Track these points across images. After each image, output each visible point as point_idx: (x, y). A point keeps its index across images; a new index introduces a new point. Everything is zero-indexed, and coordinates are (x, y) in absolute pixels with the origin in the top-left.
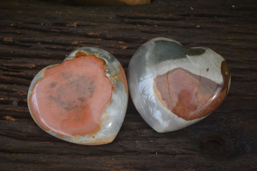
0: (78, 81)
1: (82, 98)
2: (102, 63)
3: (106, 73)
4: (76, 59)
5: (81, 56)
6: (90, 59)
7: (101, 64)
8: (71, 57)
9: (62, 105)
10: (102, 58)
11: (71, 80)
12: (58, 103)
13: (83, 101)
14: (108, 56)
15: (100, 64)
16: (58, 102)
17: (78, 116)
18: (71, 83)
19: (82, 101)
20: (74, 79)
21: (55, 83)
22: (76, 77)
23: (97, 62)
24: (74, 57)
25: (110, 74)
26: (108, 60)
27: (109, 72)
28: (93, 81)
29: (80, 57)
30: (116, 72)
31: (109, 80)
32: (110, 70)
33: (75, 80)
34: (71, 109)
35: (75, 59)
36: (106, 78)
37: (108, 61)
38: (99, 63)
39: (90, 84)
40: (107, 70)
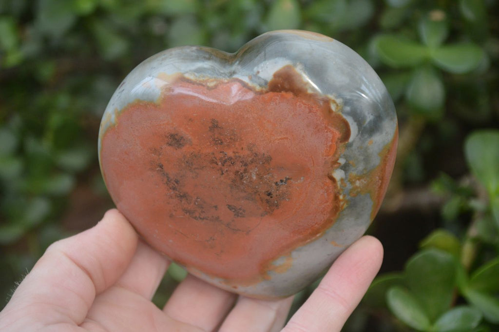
0: (246, 165)
1: (240, 209)
2: (338, 134)
3: (337, 168)
4: (271, 94)
5: (287, 90)
6: (310, 111)
7: (333, 137)
8: (259, 78)
9: (181, 201)
10: (344, 117)
11: (230, 153)
12: (171, 190)
13: (238, 216)
14: (366, 114)
15: (330, 135)
16: (174, 189)
17: (214, 240)
18: (225, 161)
19: (235, 215)
20: (237, 154)
21: (182, 138)
22: (247, 152)
23: (326, 128)
24: (266, 83)
25: (345, 173)
26: (359, 128)
27: (345, 168)
28: (288, 179)
29: (283, 93)
30: (365, 169)
31: (336, 187)
32: (351, 162)
33: (240, 157)
34: (201, 218)
35: (267, 92)
36: (328, 181)
37: (359, 131)
38: (329, 133)
39: (276, 183)
40: (342, 161)
